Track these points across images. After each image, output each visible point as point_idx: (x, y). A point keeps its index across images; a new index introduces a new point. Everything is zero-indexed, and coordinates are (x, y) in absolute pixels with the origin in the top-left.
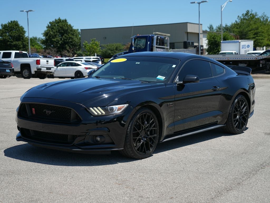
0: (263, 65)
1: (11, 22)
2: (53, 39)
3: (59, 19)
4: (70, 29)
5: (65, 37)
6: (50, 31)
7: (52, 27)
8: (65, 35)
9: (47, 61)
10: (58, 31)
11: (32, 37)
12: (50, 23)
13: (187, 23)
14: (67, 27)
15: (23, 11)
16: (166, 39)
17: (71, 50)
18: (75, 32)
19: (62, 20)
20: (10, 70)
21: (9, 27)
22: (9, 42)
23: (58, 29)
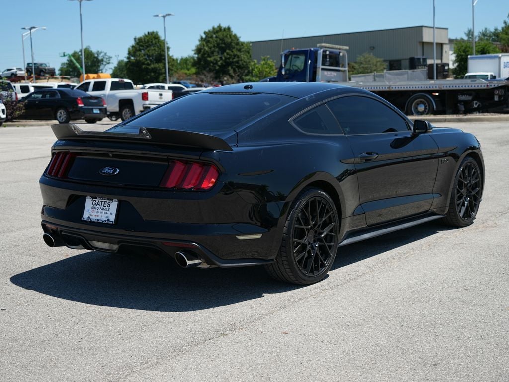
0: (499, 97)
1: (148, 33)
2: (209, 59)
3: (220, 27)
4: (236, 41)
5: (227, 54)
6: (204, 46)
7: (207, 39)
8: (227, 51)
9: (161, 95)
10: (216, 45)
11: (188, 57)
12: (205, 33)
13: (422, 27)
14: (230, 37)
15: (157, 16)
16: (341, 54)
17: (237, 74)
18: (242, 47)
19: (223, 28)
20: (100, 110)
21: (145, 41)
22: (145, 64)
23: (215, 42)
